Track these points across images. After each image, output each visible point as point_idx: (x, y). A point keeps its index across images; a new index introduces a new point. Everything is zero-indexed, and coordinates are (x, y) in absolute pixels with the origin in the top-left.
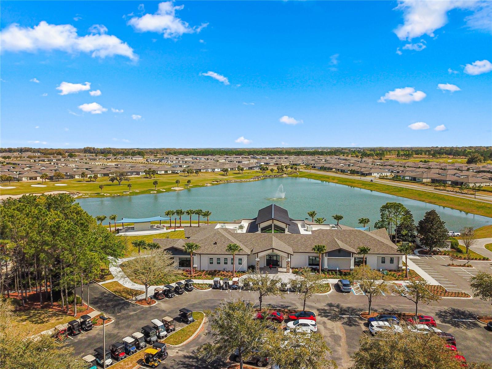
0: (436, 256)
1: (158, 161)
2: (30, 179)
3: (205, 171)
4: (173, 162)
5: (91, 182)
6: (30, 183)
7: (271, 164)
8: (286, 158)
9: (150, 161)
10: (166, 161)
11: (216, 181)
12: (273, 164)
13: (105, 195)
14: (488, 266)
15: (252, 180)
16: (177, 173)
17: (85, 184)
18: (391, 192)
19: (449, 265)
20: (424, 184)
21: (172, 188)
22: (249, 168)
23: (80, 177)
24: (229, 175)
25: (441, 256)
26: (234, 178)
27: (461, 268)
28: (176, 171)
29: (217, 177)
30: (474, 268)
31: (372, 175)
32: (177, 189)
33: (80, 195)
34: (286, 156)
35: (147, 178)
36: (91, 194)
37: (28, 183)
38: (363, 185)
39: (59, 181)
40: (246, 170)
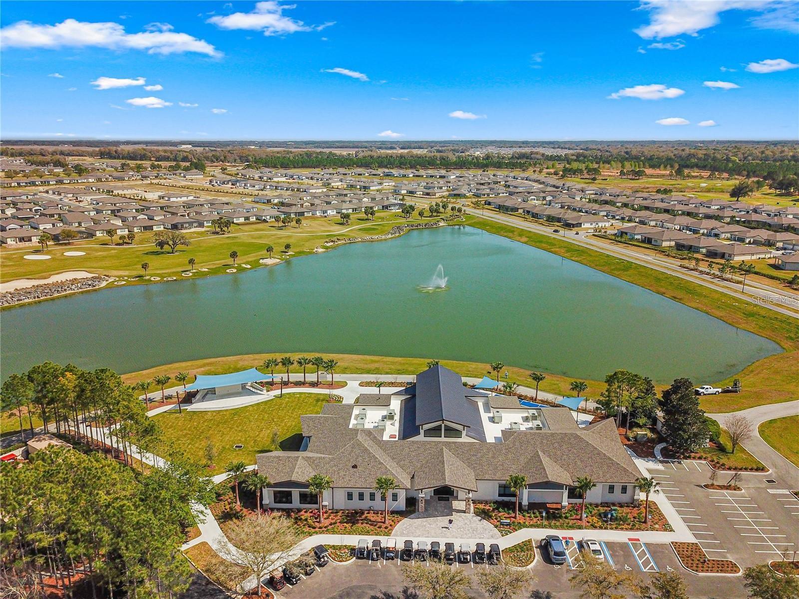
0: (688, 461)
1: (230, 183)
2: (20, 241)
3: (311, 215)
4: (254, 187)
5: (125, 246)
6: (21, 249)
7: (418, 193)
8: (441, 177)
9: (217, 183)
10: (243, 185)
11: (332, 241)
12: (422, 193)
13: (152, 279)
14: (764, 486)
15: (390, 236)
16: (265, 221)
17: (114, 250)
18: (613, 270)
19: (706, 486)
20: (664, 252)
21: (261, 261)
22: (383, 207)
23: (105, 235)
24: (352, 225)
25: (694, 461)
26: (360, 233)
27: (725, 492)
28: (264, 218)
29: (332, 228)
30: (743, 491)
31: (583, 226)
32: (269, 261)
33: (110, 280)
34: (443, 172)
35: (217, 233)
36: (129, 277)
37: (18, 249)
38: (568, 251)
39: (69, 244)
40: (378, 211)
